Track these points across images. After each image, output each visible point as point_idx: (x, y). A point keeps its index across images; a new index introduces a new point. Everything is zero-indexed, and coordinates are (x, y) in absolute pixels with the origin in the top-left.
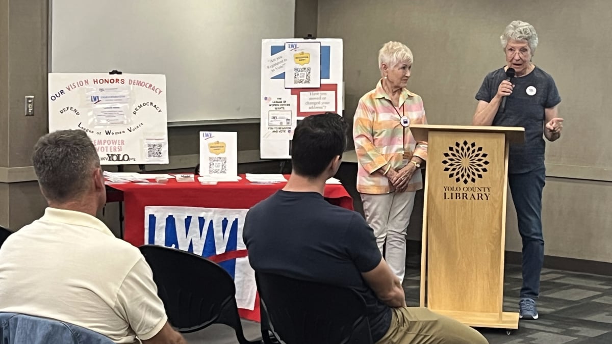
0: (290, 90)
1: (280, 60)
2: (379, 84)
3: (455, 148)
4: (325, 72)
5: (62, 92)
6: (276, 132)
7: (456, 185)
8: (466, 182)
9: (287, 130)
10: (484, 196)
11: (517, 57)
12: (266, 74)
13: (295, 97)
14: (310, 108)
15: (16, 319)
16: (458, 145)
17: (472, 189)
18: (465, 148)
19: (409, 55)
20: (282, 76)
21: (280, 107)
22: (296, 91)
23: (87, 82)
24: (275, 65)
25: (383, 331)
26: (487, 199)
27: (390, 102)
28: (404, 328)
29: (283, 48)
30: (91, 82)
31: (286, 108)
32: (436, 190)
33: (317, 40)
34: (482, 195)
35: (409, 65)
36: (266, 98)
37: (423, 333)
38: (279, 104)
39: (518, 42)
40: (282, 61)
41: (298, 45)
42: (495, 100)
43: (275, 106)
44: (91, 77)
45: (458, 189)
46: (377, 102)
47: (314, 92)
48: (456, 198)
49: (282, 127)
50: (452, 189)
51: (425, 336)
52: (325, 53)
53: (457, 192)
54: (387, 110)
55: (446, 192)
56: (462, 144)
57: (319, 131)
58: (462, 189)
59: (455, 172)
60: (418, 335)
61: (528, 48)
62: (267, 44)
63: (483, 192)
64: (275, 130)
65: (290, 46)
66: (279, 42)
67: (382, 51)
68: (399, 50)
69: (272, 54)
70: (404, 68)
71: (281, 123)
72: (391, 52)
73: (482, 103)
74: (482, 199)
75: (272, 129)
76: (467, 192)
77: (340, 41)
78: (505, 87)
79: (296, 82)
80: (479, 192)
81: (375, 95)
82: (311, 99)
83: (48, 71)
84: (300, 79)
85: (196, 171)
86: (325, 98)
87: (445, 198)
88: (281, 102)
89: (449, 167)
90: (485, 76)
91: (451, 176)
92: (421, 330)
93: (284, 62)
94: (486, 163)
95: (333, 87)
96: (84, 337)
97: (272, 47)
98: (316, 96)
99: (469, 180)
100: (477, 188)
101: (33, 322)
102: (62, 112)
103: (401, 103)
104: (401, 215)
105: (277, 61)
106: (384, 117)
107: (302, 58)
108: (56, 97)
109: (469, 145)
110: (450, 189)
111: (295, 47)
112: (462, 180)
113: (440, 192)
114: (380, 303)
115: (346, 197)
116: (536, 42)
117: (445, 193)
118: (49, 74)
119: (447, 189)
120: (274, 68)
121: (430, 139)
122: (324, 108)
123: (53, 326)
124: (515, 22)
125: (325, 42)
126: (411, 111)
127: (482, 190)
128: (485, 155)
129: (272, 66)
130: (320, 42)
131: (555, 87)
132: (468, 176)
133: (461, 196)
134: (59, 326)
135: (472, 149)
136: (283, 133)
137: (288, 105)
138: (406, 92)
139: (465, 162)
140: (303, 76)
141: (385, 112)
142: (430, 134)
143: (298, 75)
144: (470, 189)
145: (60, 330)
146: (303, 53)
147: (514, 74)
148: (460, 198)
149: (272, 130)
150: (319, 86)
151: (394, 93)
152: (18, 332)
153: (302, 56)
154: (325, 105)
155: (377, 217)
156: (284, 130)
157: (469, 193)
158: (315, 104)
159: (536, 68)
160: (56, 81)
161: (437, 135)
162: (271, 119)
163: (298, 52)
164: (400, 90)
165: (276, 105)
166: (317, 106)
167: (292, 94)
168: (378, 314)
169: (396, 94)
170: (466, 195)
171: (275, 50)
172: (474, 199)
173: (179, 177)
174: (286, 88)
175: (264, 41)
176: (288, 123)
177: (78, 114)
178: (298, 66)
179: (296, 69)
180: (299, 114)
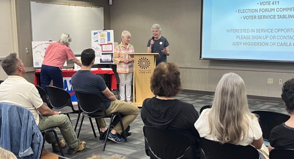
2: (122, 42)
3: (141, 59)
4: (109, 40)
5: (36, 47)
7: (142, 69)
8: (144, 68)
10: (149, 72)
11: (155, 33)
12: (93, 40)
13: (101, 47)
14: (105, 50)
15: (2, 104)
16: (142, 58)
17: (146, 70)
18: (144, 59)
19: (130, 34)
20: (97, 41)
22: (101, 45)
23: (43, 44)
25: (108, 106)
27: (124, 48)
28: (114, 105)
29: (97, 33)
30: (44, 44)
31: (99, 50)
32: (137, 71)
33: (106, 30)
35: (129, 37)
36: (93, 47)
37: (120, 107)
39: (155, 29)
41: (101, 32)
42: (151, 46)
44: (44, 42)
46: (121, 48)
48: (142, 73)
51: (121, 107)
52: (109, 34)
53: (142, 71)
54: (124, 50)
56: (143, 58)
57: (88, 53)
59: (141, 66)
60: (118, 107)
61: (158, 31)
62: (93, 32)
63: (149, 71)
65: (99, 33)
66: (96, 31)
67: (122, 33)
68: (127, 33)
69: (94, 35)
70: (128, 38)
72: (125, 33)
73: (149, 47)
77: (113, 31)
78: (152, 42)
79: (101, 43)
81: (120, 46)
82: (105, 47)
83: (32, 41)
85: (74, 68)
86: (109, 47)
87: (139, 73)
89: (140, 64)
90: (149, 40)
91: (140, 67)
92: (119, 106)
93: (98, 37)
94: (149, 63)
95: (111, 44)
96: (20, 108)
98: (107, 46)
99: (145, 68)
101: (6, 105)
102: (36, 52)
103: (127, 48)
104: (129, 78)
105: (96, 37)
106: (123, 52)
108: (34, 48)
109: (145, 58)
110: (140, 70)
112: (143, 68)
113: (138, 71)
114: (108, 99)
115: (113, 74)
116: (161, 29)
118: (32, 42)
121: (134, 57)
123: (12, 105)
124: (155, 24)
125: (109, 31)
126: (130, 50)
128: (149, 61)
129: (94, 38)
131: (167, 41)
132: (145, 67)
134: (13, 106)
135: (145, 60)
136: (99, 57)
137: (99, 49)
138: (129, 45)
139: (144, 63)
140: (103, 41)
141: (123, 50)
142: (134, 56)
145: (13, 107)
147: (154, 38)
150: (107, 43)
151: (125, 45)
152: (3, 107)
154: (109, 49)
155: (122, 79)
157: (145, 72)
158: (107, 48)
159: (162, 37)
160: (34, 44)
161: (136, 56)
163: (101, 34)
164: (127, 44)
167: (100, 46)
168: (107, 102)
169: (126, 45)
171: (95, 34)
172: (147, 73)
173: (68, 69)
174: (98, 44)
175: (92, 31)
177: (41, 53)
178: (102, 38)
179: (101, 39)
180: (102, 51)
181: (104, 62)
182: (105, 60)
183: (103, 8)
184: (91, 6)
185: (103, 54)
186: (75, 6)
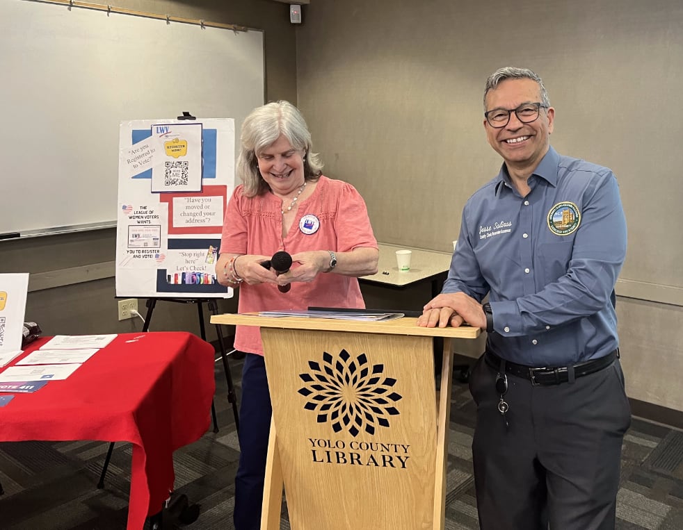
0: (159, 194)
1: (145, 151)
3: (322, 364)
4: (208, 167)
6: (139, 257)
7: (334, 436)
8: (354, 432)
9: (154, 254)
10: (396, 461)
12: (126, 172)
13: (166, 205)
14: (187, 222)
16: (328, 358)
17: (370, 446)
18: (346, 366)
20: (148, 174)
21: (144, 219)
22: (167, 197)
24: (138, 158)
26: (404, 467)
29: (149, 133)
31: (154, 221)
32: (294, 442)
33: (198, 120)
34: (391, 459)
36: (124, 207)
38: (144, 215)
40: (148, 153)
41: (171, 128)
43: (137, 219)
45: (340, 445)
47: (192, 198)
48: (338, 462)
49: (147, 249)
50: (327, 443)
52: (209, 140)
53: (337, 450)
55: (314, 448)
56: (336, 358)
58: (347, 445)
59: (329, 412)
62: (128, 127)
63: (392, 453)
64: (138, 254)
65: (159, 131)
66: (144, 124)
69: (134, 142)
71: (146, 244)
74: (392, 465)
75: (132, 252)
76: (360, 452)
77: (231, 122)
79: (167, 183)
80: (385, 453)
82: (187, 207)
84: (172, 178)
86: (208, 207)
87: (315, 460)
88: (146, 212)
89: (315, 402)
91: (322, 419)
93: (151, 154)
94: (395, 397)
95: (220, 190)
97: (134, 132)
98: (196, 204)
99: (362, 429)
100: (379, 446)
105: (140, 153)
107: (177, 147)
109: (353, 359)
110: (322, 443)
111: (165, 132)
112: (346, 428)
113: (303, 449)
117: (314, 451)
119: (316, 443)
120: (137, 163)
122: (207, 221)
125: (209, 123)
127: (392, 449)
128: (389, 382)
129: (134, 160)
130: (201, 124)
132: (359, 421)
133: (348, 457)
135: (360, 368)
136: (148, 258)
137: (156, 217)
139: (349, 394)
140: (177, 173)
143: (170, 172)
144: (364, 446)
146: (177, 140)
148: (345, 461)
149: (133, 255)
150: (199, 189)
153: (176, 144)
154: (209, 217)
156: (150, 254)
157: (365, 455)
158: (194, 215)
162: (131, 238)
163: (170, 139)
165: (138, 217)
166: (196, 218)
167: (162, 200)
170: (359, 456)
171: (138, 136)
172: (376, 465)
174: (152, 192)
175: (123, 124)
176: (155, 244)
178: (171, 159)
179: (167, 164)
180: (172, 230)
181: (176, 288)
182: (184, 274)
183: (260, 34)
184: (200, 22)
185: (173, 244)
186: (109, 11)
